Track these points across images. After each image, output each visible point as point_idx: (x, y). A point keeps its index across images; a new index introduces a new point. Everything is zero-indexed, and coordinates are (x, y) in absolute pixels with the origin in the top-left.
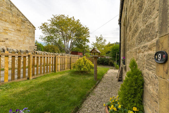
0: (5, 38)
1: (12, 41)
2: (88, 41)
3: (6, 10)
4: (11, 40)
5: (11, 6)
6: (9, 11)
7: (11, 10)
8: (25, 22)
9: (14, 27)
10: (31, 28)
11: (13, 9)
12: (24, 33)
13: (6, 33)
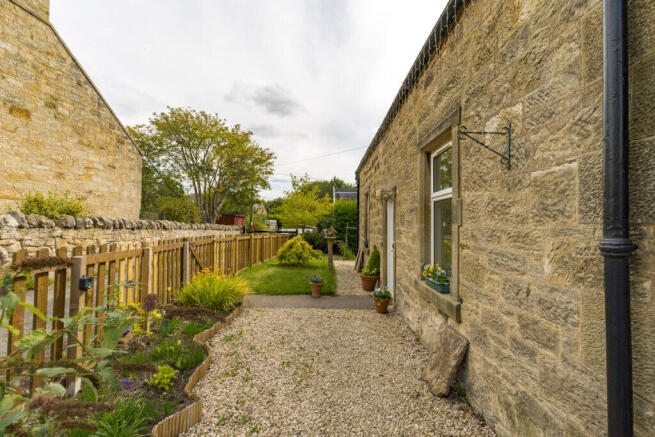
0: (87, 189)
1: (99, 196)
2: (265, 185)
3: (91, 117)
4: (97, 194)
5: (99, 105)
6: (96, 118)
7: (99, 115)
8: (123, 143)
9: (103, 159)
10: (134, 157)
11: (104, 113)
12: (121, 171)
13: (90, 176)
